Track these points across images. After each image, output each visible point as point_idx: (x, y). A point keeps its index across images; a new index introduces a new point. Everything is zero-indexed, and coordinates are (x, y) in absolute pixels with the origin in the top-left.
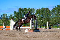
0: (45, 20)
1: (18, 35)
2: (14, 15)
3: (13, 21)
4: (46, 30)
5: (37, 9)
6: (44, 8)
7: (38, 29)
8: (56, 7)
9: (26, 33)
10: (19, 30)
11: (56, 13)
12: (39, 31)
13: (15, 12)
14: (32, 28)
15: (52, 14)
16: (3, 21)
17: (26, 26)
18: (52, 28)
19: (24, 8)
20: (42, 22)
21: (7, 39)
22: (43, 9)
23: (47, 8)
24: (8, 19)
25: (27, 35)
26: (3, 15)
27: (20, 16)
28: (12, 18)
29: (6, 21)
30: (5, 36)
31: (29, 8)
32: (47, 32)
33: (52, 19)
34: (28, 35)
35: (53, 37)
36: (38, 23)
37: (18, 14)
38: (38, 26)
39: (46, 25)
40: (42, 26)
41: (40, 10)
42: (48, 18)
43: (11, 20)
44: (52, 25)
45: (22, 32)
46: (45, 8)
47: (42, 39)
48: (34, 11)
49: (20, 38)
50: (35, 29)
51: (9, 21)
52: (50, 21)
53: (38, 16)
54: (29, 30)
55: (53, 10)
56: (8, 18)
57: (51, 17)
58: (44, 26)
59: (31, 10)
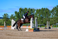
0: (45, 20)
1: (19, 34)
2: (15, 15)
3: (14, 21)
4: (46, 30)
5: (37, 9)
6: (43, 8)
7: (39, 29)
8: (55, 7)
9: (27, 32)
10: (19, 30)
11: (55, 13)
12: (39, 31)
13: (16, 12)
14: (33, 27)
15: (52, 14)
16: (4, 21)
17: (26, 26)
18: (51, 28)
19: (25, 8)
20: (42, 22)
21: (8, 38)
22: (43, 10)
23: (47, 9)
24: (9, 19)
25: (27, 34)
26: (5, 14)
27: (20, 16)
28: (13, 18)
29: (7, 21)
30: (6, 35)
31: (30, 8)
32: (47, 32)
33: (52, 19)
34: (29, 35)
35: (53, 36)
36: (38, 23)
37: (19, 14)
38: (38, 26)
39: (46, 25)
40: (42, 26)
41: (40, 10)
42: (48, 17)
43: (12, 20)
44: (52, 24)
45: (23, 31)
46: (45, 8)
47: (42, 38)
48: (34, 11)
49: (21, 37)
50: (35, 28)
51: (10, 21)
52: (49, 20)
53: (38, 16)
54: (30, 30)
55: (53, 10)
56: (10, 17)
57: (51, 17)
58: (44, 25)
59: (32, 10)
